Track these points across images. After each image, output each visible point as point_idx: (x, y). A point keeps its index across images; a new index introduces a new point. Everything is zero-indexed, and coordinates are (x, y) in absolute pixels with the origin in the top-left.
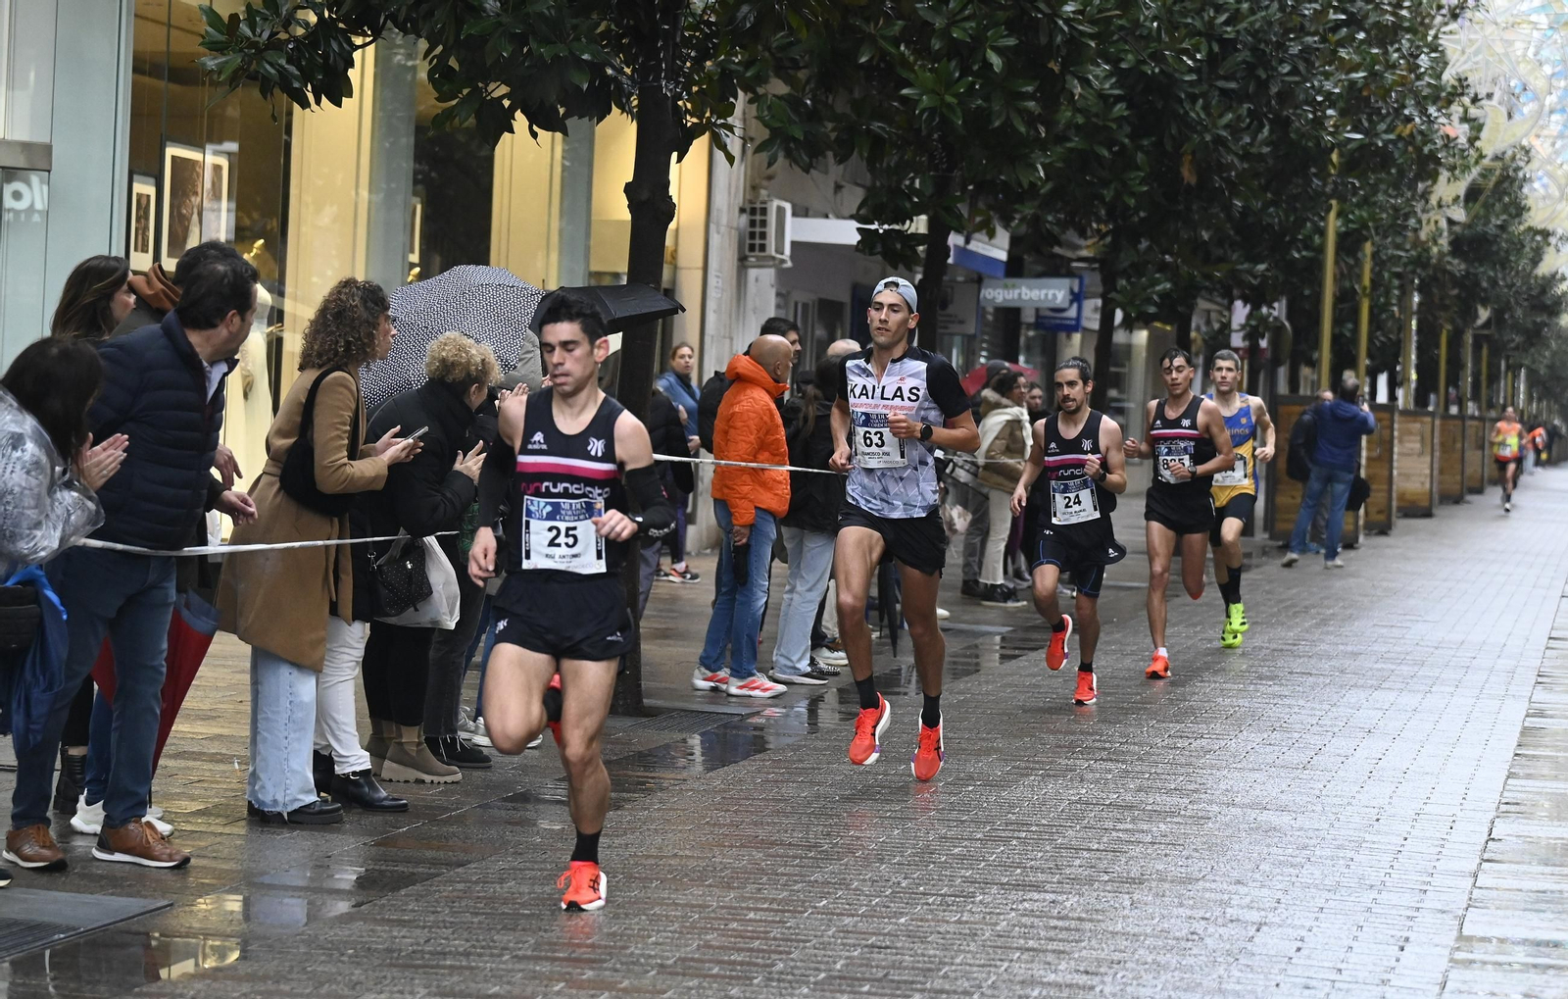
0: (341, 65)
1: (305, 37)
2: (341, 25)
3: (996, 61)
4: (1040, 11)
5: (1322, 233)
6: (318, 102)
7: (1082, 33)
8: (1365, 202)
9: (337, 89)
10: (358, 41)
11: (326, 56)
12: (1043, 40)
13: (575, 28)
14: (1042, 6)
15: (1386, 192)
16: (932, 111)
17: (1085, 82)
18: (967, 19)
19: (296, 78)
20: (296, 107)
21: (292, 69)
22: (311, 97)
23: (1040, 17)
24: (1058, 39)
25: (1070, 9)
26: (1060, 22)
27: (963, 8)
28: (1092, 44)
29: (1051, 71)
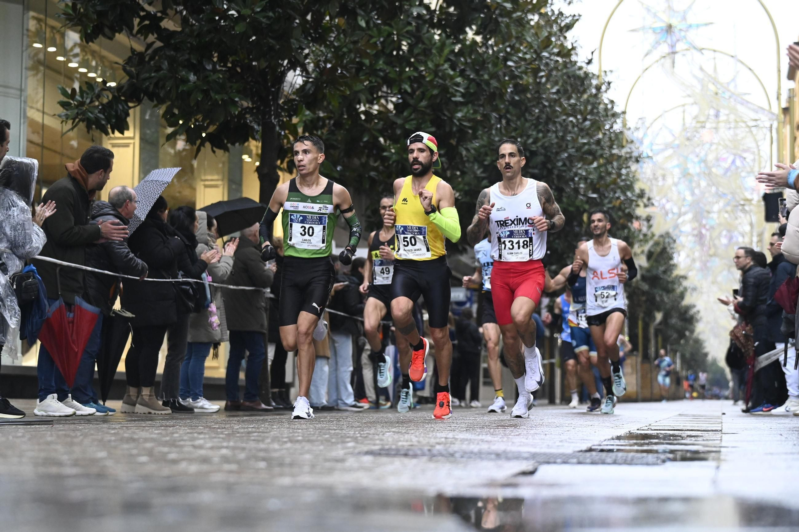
0: (123, 115)
1: (107, 103)
2: (123, 98)
4: (445, 115)
6: (113, 133)
7: (465, 126)
9: (122, 127)
10: (130, 104)
11: (116, 112)
12: (447, 129)
13: (231, 87)
14: (446, 113)
16: (397, 162)
17: (467, 150)
18: (412, 120)
19: (103, 119)
20: (104, 135)
21: (101, 116)
22: (110, 131)
23: (446, 118)
24: (455, 129)
25: (459, 115)
26: (455, 121)
27: (411, 115)
28: (470, 131)
29: (452, 144)
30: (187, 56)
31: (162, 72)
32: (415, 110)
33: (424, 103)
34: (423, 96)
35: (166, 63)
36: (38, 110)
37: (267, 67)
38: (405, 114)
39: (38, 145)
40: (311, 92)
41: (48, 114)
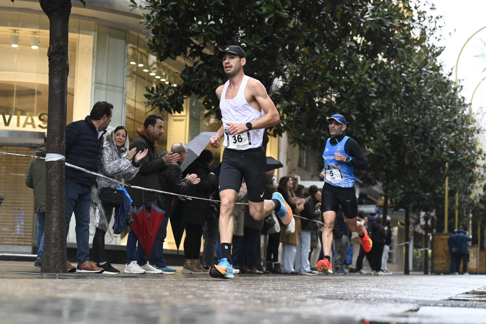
0: (180, 103)
1: (171, 96)
2: (180, 93)
3: (354, 117)
4: (365, 104)
5: (444, 190)
6: (175, 113)
7: (377, 111)
8: (456, 182)
9: (180, 109)
10: (185, 97)
11: (177, 101)
12: (366, 112)
15: (461, 180)
17: (378, 125)
18: (346, 107)
19: (168, 105)
20: (169, 114)
21: (168, 103)
22: (173, 111)
23: (365, 106)
24: (371, 112)
25: (373, 104)
26: (371, 108)
27: (345, 104)
28: (380, 114)
29: (369, 121)
30: (217, 69)
31: (203, 78)
32: (348, 101)
33: (353, 97)
34: (352, 93)
35: (205, 73)
36: (132, 100)
37: (262, 76)
38: (342, 103)
39: (132, 119)
40: (288, 90)
41: (138, 102)
